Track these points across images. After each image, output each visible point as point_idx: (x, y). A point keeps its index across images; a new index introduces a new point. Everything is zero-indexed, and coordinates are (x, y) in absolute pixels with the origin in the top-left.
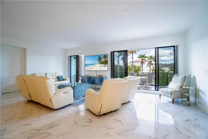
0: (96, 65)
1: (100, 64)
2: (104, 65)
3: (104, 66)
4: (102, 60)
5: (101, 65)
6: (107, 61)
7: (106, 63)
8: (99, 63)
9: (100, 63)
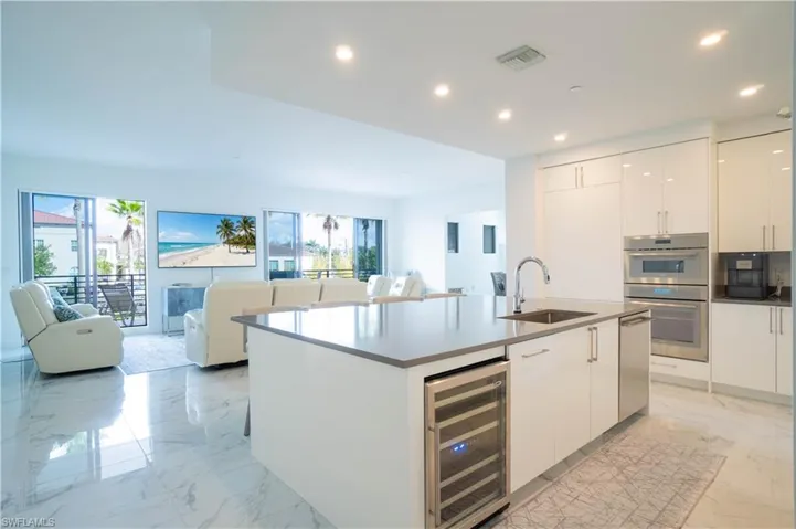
0: (212, 247)
1: (229, 244)
2: (245, 250)
3: (244, 253)
4: (237, 234)
5: (234, 249)
6: (254, 238)
7: (248, 244)
8: (225, 243)
9: (228, 242)
